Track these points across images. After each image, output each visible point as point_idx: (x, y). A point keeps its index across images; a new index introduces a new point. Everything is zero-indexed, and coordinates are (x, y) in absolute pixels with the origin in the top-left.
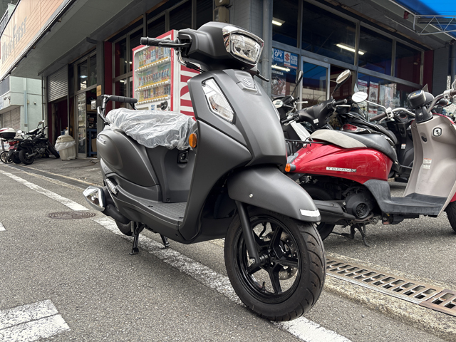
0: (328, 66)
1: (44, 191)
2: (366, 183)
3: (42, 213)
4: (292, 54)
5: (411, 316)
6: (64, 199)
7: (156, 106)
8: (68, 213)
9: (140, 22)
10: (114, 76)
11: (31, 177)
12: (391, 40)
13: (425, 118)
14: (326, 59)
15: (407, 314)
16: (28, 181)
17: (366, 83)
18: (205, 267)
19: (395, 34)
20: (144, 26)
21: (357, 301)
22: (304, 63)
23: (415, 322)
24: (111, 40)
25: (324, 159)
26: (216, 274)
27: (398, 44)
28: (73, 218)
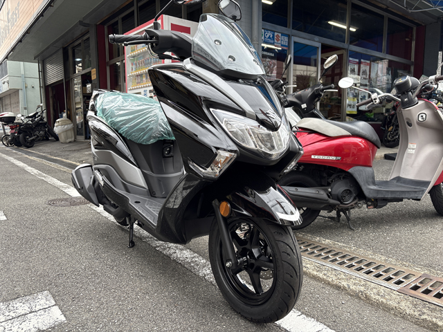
0: (318, 45)
1: (44, 177)
2: (350, 170)
3: (41, 201)
4: (283, 34)
5: (388, 303)
6: (63, 184)
7: (148, 92)
8: (66, 200)
9: (131, 5)
10: (107, 59)
11: (32, 161)
12: (382, 17)
13: (411, 103)
14: (317, 38)
15: (384, 301)
16: (29, 165)
17: (357, 60)
18: (196, 255)
19: (386, 10)
20: (134, 8)
21: (338, 288)
22: (295, 43)
23: (392, 309)
24: (103, 23)
25: (310, 148)
26: (205, 261)
27: (390, 20)
28: (71, 205)
